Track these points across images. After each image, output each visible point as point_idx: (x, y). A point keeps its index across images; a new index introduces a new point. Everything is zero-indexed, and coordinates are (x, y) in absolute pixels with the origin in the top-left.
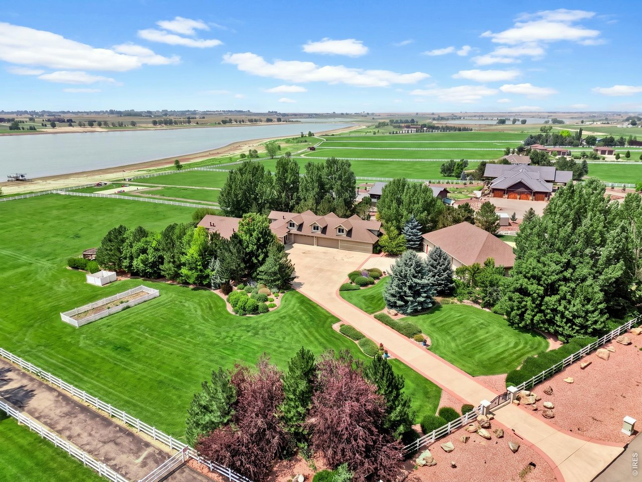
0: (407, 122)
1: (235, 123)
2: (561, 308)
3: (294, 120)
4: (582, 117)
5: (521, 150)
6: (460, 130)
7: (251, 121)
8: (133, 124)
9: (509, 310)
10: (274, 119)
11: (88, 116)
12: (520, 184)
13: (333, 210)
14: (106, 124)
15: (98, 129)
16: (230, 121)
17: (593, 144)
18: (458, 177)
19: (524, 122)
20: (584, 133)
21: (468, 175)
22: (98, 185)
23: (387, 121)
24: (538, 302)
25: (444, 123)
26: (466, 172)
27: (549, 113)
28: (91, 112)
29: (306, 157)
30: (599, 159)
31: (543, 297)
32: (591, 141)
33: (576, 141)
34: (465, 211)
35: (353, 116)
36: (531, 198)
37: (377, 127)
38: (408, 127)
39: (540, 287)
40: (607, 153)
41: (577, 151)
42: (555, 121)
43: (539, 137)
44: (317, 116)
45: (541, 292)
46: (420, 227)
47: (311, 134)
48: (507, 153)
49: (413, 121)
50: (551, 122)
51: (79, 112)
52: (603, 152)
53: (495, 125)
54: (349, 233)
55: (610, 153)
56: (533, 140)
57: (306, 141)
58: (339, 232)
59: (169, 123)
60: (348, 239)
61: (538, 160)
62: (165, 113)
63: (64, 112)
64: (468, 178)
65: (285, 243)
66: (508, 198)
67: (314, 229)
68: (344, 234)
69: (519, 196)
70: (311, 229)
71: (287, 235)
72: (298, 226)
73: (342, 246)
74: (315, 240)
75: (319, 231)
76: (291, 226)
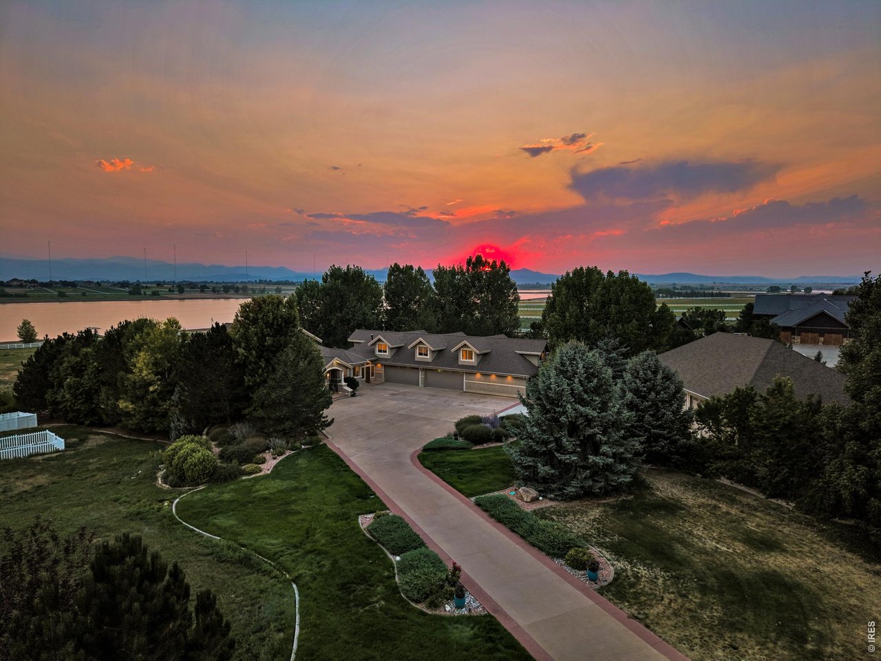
6: (712, 295)
12: (822, 318)
54: (484, 360)
58: (465, 357)
60: (481, 370)
65: (368, 381)
66: (801, 342)
67: (420, 354)
68: (473, 361)
69: (822, 339)
70: (413, 355)
71: (373, 367)
72: (392, 349)
73: (469, 386)
74: (421, 375)
75: (429, 358)
76: (380, 351)
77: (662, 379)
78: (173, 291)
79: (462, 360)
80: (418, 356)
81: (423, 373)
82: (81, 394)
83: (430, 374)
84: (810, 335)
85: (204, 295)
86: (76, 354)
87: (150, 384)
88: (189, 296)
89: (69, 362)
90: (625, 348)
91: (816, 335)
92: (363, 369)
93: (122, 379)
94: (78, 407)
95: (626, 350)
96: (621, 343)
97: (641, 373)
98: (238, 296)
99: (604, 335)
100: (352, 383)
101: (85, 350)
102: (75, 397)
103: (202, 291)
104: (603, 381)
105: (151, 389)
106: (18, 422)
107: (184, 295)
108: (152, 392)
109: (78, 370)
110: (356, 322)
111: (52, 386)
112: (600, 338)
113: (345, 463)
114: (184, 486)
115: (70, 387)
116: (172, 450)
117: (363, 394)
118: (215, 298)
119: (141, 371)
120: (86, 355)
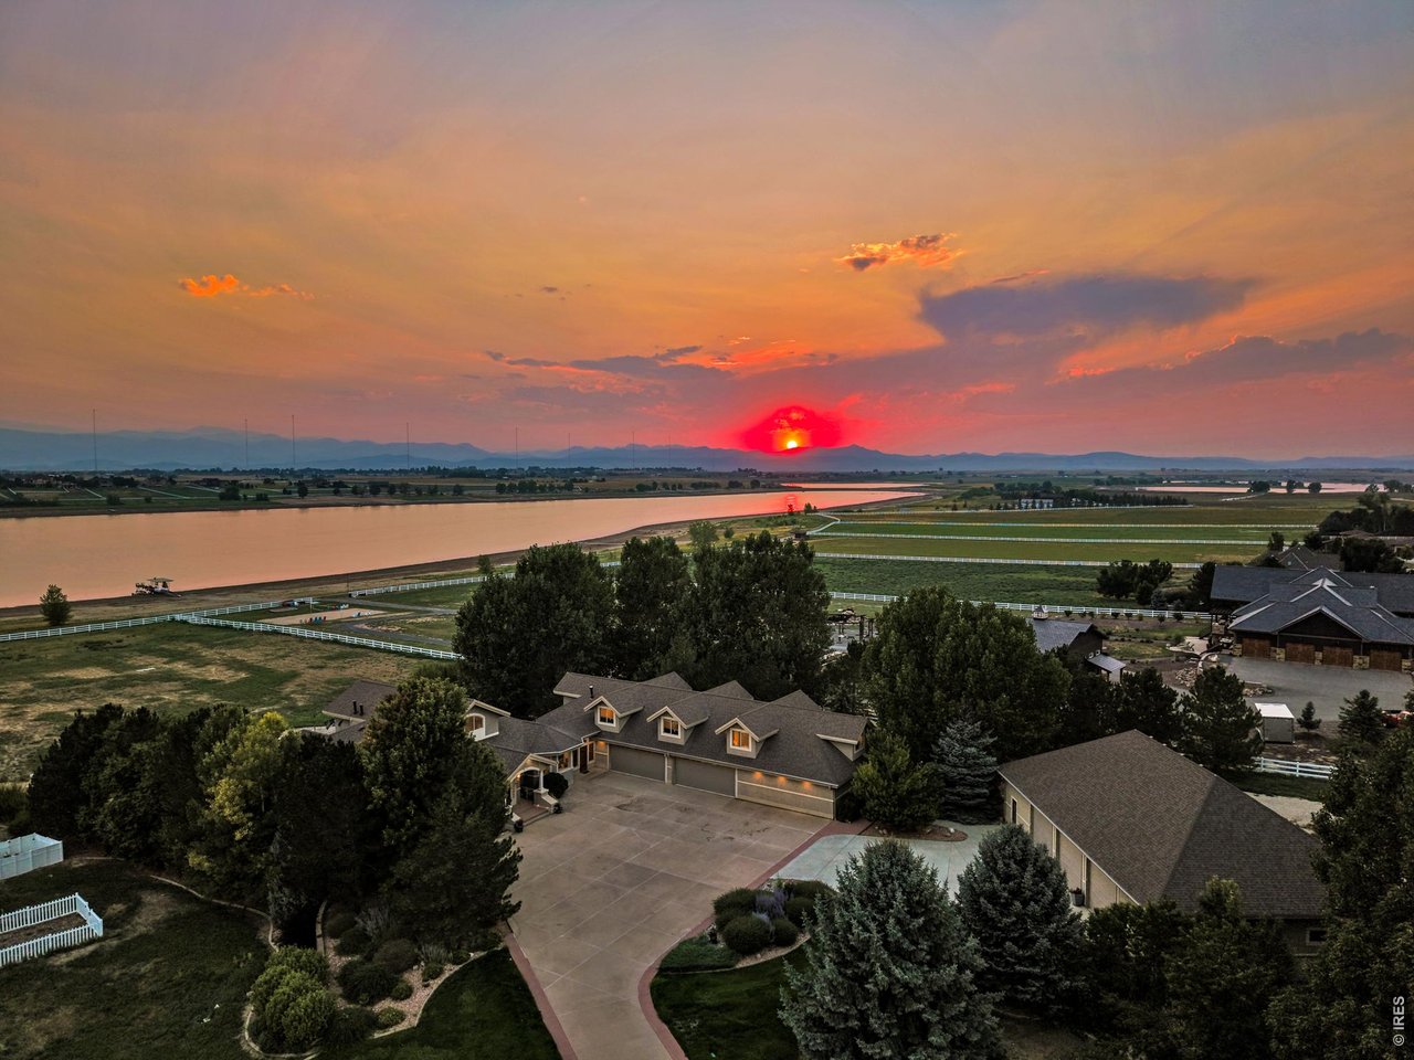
0: (1033, 487)
1: (664, 490)
5: (1313, 543)
6: (1157, 502)
7: (696, 486)
8: (459, 491)
10: (745, 485)
12: (1320, 621)
14: (404, 491)
16: (655, 487)
18: (1143, 601)
19: (1315, 489)
21: (1171, 598)
22: (285, 605)
23: (991, 486)
25: (1119, 489)
26: (1165, 590)
34: (1147, 692)
36: (1358, 660)
37: (965, 497)
38: (1035, 497)
47: (809, 510)
48: (1277, 546)
49: (1048, 485)
56: (1341, 524)
57: (794, 523)
58: (737, 742)
59: (528, 488)
63: (342, 471)
64: (1170, 606)
65: (584, 769)
66: (1286, 659)
67: (667, 730)
68: (749, 750)
69: (1319, 655)
70: (656, 731)
71: (591, 746)
72: (621, 719)
73: (743, 789)
74: (668, 766)
75: (679, 738)
76: (603, 719)
77: (1034, 876)
78: (290, 493)
79: (733, 747)
80: (662, 734)
81: (671, 761)
82: (131, 823)
83: (681, 765)
84: (1300, 647)
85: (338, 499)
86: (124, 752)
87: (236, 827)
88: (314, 500)
89: (113, 766)
90: (991, 736)
91: (1312, 647)
92: (575, 752)
93: (194, 810)
94: (126, 844)
95: (991, 740)
96: (983, 729)
97: (1000, 865)
98: (393, 501)
99: (957, 716)
100: (557, 785)
101: (138, 746)
102: (121, 826)
103: (336, 493)
104: (935, 914)
105: (238, 836)
106: (33, 857)
107: (308, 500)
108: (240, 842)
109: (127, 781)
110: (569, 642)
111: (86, 800)
112: (950, 719)
113: (535, 1006)
114: (283, 1052)
115: (113, 812)
116: (266, 982)
117: (575, 806)
118: (356, 505)
119: (221, 807)
120: (139, 755)
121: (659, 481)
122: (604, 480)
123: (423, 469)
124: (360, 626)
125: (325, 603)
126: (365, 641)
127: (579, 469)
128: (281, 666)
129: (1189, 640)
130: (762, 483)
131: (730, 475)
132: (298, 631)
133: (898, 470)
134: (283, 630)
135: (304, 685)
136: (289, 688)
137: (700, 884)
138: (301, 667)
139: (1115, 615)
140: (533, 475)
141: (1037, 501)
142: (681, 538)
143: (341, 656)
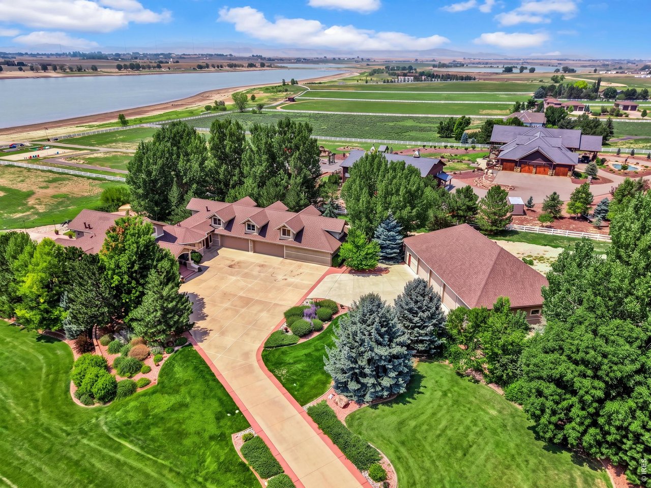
0: (404, 69)
1: (212, 68)
2: (635, 426)
3: (280, 65)
4: (595, 66)
5: (531, 104)
6: (462, 78)
7: (231, 66)
8: (95, 69)
9: (538, 412)
10: (257, 65)
11: (48, 59)
12: (537, 154)
13: (282, 197)
14: (63, 69)
15: (53, 74)
16: (207, 66)
17: (614, 97)
18: (458, 138)
19: (532, 70)
20: (602, 84)
21: (471, 136)
22: (12, 146)
23: (383, 67)
24: (591, 410)
25: (444, 70)
26: (467, 132)
27: (558, 60)
28: (52, 55)
29: (282, 110)
30: (621, 115)
31: (601, 401)
32: (611, 94)
33: (592, 93)
34: (465, 197)
35: (346, 61)
36: (550, 172)
37: (371, 74)
38: (405, 75)
39: (597, 383)
40: (630, 108)
41: (596, 106)
42: (566, 70)
43: (552, 88)
44: (306, 61)
45: (600, 394)
46: (400, 228)
47: (293, 82)
48: (517, 108)
49: (411, 68)
50: (561, 71)
51: (38, 54)
52: (626, 108)
53: (502, 74)
54: (299, 236)
55: (634, 108)
56: (544, 92)
57: (286, 91)
58: (284, 234)
59: (135, 67)
60: (297, 245)
61: (555, 119)
62: (136, 56)
63: (21, 54)
64: (470, 141)
65: (208, 247)
66: (520, 172)
69: (534, 171)
76: (216, 223)
84: (527, 167)
91: (532, 167)
92: (204, 240)
117: (207, 267)
121: (210, 62)
122: (177, 62)
123: (70, 53)
124: (60, 160)
125: (35, 145)
126: (66, 171)
127: (162, 54)
128: (23, 187)
129: (479, 160)
130: (266, 64)
131: (249, 59)
132: (25, 165)
133: (337, 57)
134: (15, 164)
135: (39, 199)
136: (31, 202)
137: (275, 304)
138: (34, 188)
139: (446, 147)
140: (136, 58)
141: (406, 78)
142: (227, 100)
143: (54, 181)
